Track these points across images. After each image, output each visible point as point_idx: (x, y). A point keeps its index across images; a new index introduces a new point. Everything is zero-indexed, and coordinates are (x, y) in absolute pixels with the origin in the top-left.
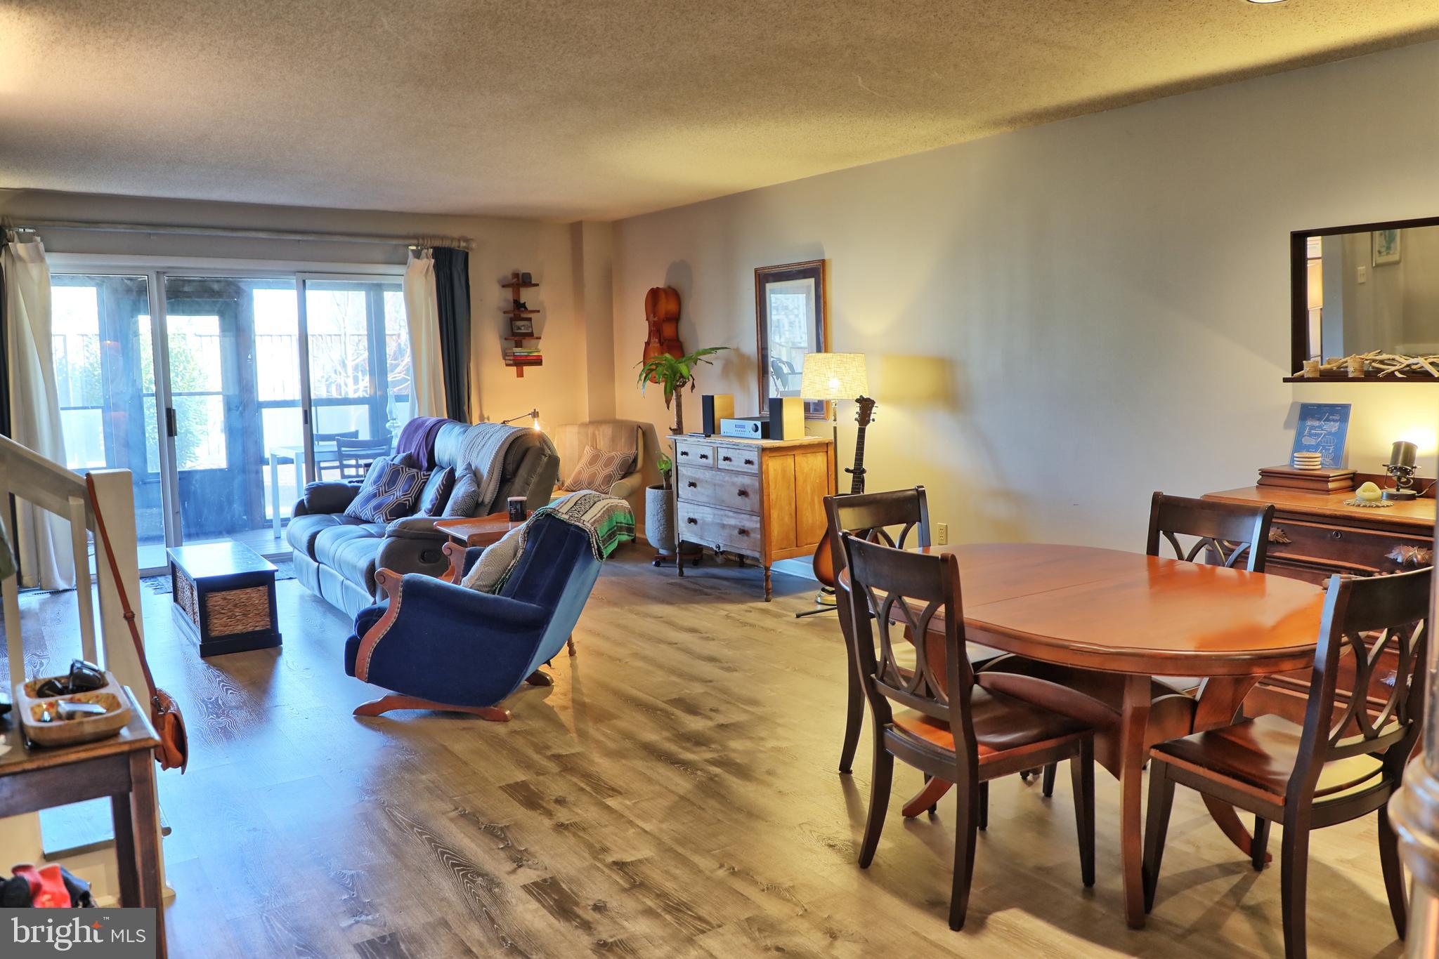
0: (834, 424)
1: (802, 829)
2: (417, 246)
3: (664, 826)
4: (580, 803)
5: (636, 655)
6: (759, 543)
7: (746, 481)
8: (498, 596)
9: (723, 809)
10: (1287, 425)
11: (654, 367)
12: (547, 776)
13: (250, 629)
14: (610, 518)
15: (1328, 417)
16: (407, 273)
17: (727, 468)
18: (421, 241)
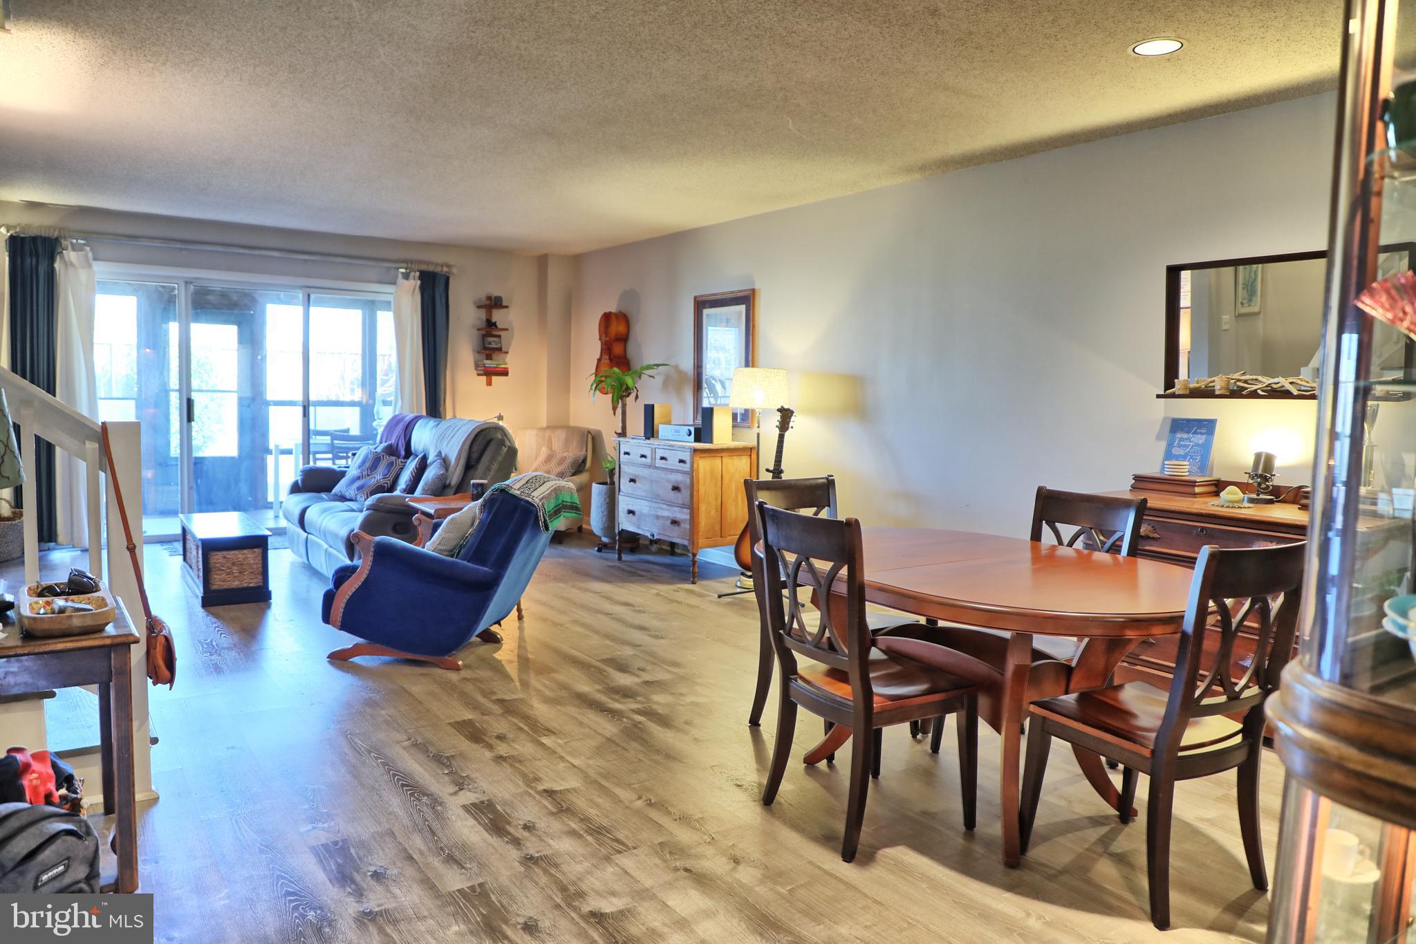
0: (757, 430)
1: (713, 770)
2: (406, 269)
3: (591, 762)
4: (518, 740)
5: (575, 622)
6: (688, 532)
7: (679, 478)
8: (457, 560)
9: (644, 750)
10: (1158, 438)
11: (603, 379)
12: (491, 716)
13: (245, 585)
14: (557, 497)
15: (1196, 430)
16: (396, 292)
17: (663, 466)
18: (410, 265)
